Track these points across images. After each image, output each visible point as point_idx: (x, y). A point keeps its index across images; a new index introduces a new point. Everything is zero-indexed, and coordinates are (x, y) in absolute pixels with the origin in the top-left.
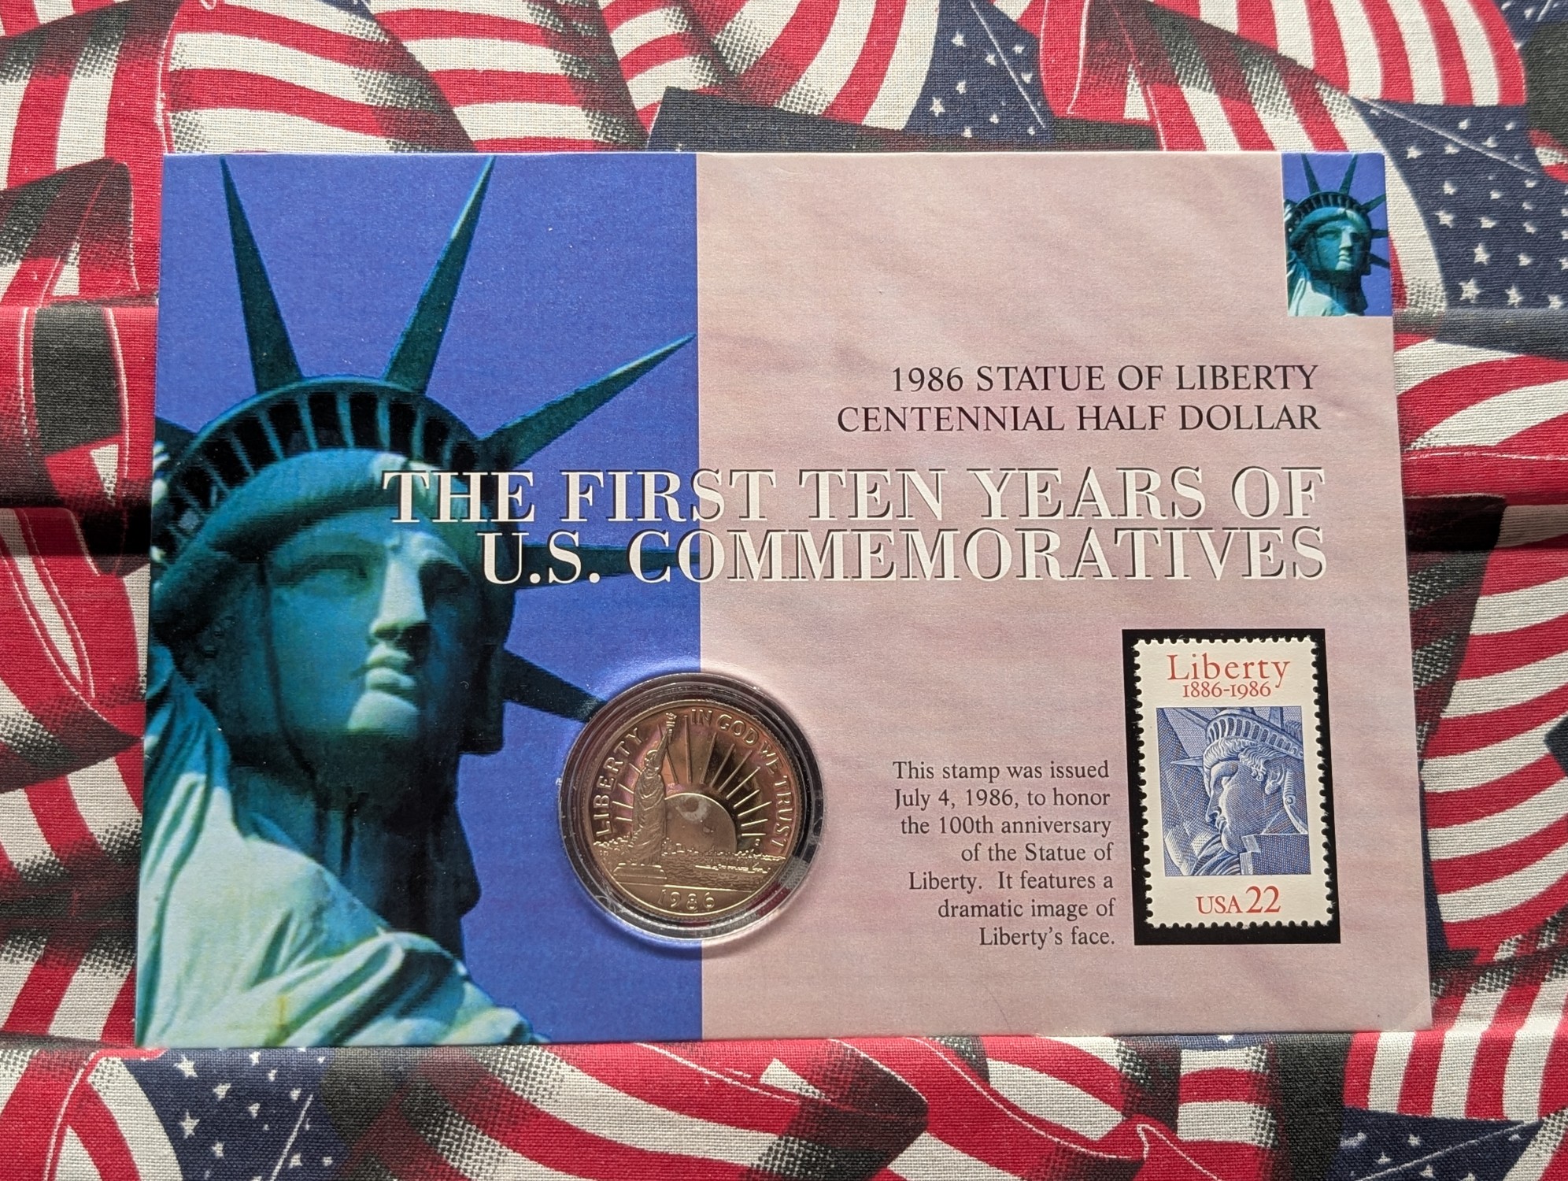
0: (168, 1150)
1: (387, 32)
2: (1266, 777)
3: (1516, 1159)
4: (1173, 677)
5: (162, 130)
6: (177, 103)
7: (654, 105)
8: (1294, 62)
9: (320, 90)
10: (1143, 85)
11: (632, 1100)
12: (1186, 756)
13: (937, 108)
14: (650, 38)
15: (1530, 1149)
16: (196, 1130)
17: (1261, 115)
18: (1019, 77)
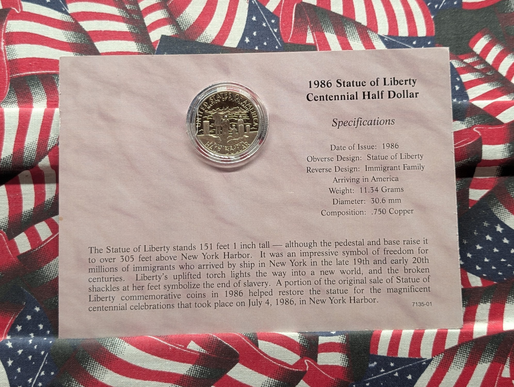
0: (3, 370)
1: (74, 19)
3: (424, 370)
5: (3, 51)
6: (8, 43)
7: (157, 41)
8: (361, 24)
9: (53, 38)
10: (312, 32)
11: (147, 354)
13: (247, 40)
14: (157, 19)
15: (429, 367)
16: (12, 364)
17: (350, 41)
18: (273, 30)
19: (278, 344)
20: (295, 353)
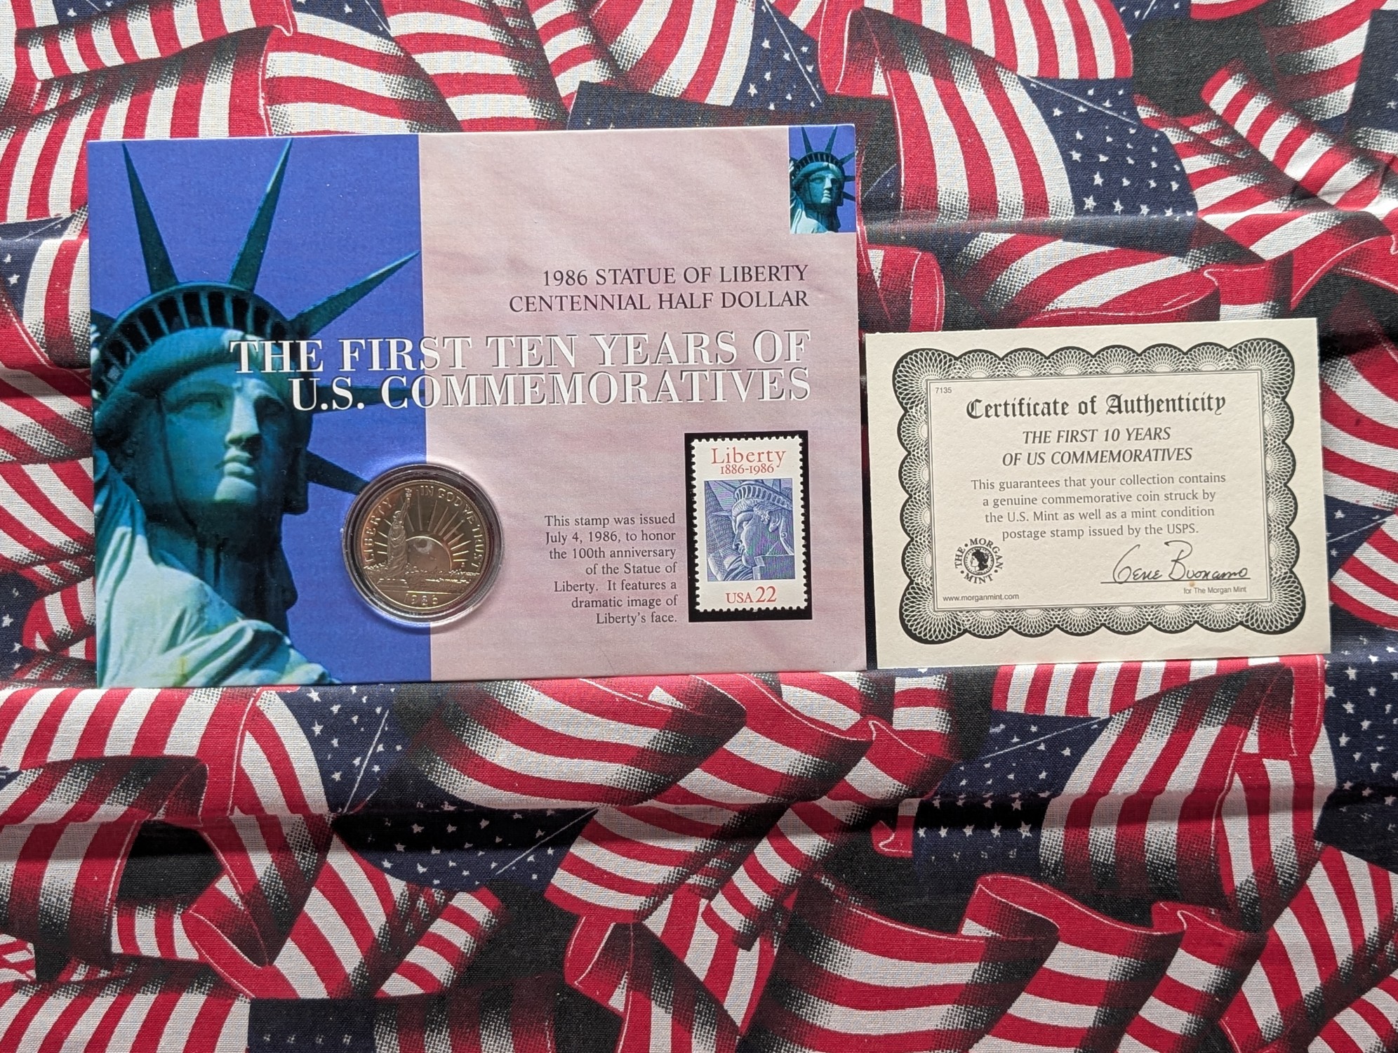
0: (306, 743)
1: (402, 49)
2: (769, 521)
3: (1095, 740)
4: (715, 462)
5: (264, 118)
6: (272, 100)
7: (573, 93)
8: (983, 52)
9: (362, 89)
10: (884, 72)
11: (574, 711)
12: (722, 510)
13: (753, 90)
14: (569, 48)
15: (1104, 733)
16: (321, 731)
17: (960, 90)
18: (805, 68)
19: (818, 692)
20: (851, 707)
